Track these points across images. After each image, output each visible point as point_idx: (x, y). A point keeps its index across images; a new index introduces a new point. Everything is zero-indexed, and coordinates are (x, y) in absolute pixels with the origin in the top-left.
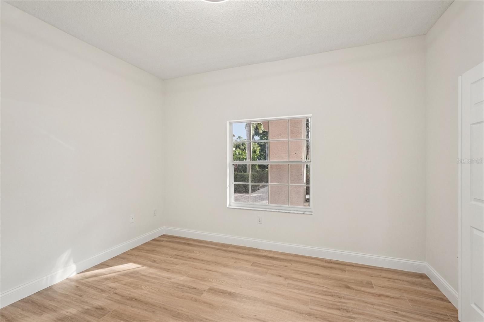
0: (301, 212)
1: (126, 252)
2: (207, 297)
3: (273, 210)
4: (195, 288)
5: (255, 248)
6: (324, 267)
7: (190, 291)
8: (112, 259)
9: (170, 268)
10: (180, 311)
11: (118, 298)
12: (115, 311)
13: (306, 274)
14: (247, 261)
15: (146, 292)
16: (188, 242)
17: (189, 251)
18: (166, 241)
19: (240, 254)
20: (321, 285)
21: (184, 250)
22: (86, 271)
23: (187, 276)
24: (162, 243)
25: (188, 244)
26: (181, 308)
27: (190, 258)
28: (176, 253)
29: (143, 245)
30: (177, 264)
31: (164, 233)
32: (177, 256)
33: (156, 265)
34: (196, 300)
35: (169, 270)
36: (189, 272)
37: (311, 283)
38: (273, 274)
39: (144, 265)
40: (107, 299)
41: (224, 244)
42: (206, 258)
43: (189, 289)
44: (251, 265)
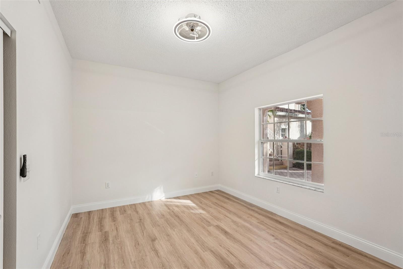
0: (312, 189)
1: (192, 194)
2: (211, 229)
3: (294, 184)
4: (209, 222)
5: (274, 213)
6: (326, 245)
7: (205, 223)
8: (183, 196)
9: (206, 208)
10: (192, 229)
11: (172, 214)
12: (167, 218)
13: (298, 242)
14: (258, 219)
15: (185, 215)
16: (229, 197)
17: (225, 203)
18: (217, 194)
19: (257, 213)
20: (303, 254)
21: (222, 201)
22: (170, 198)
23: (211, 215)
24: (214, 194)
25: (228, 199)
26: (194, 229)
27: (222, 206)
28: (216, 201)
29: (203, 193)
30: (211, 208)
31: (219, 189)
32: (215, 204)
33: (201, 205)
34: (204, 228)
35: (205, 209)
36: (214, 213)
37: (295, 249)
38: (268, 233)
39: (194, 203)
40: (168, 213)
41: (252, 204)
42: (231, 209)
43: (206, 221)
44: (258, 222)
